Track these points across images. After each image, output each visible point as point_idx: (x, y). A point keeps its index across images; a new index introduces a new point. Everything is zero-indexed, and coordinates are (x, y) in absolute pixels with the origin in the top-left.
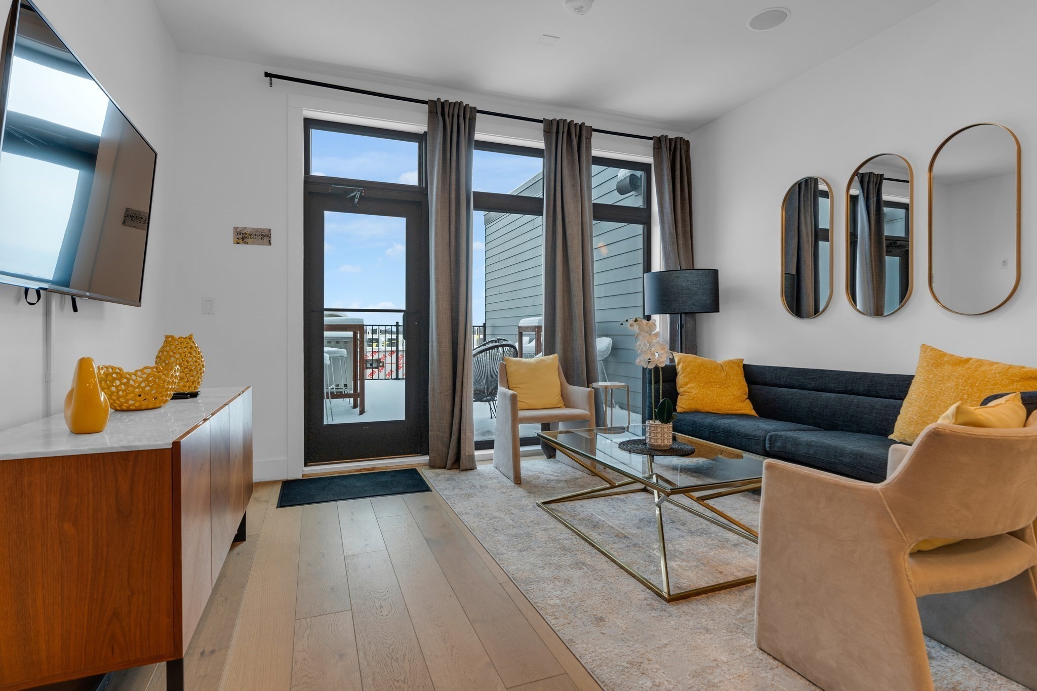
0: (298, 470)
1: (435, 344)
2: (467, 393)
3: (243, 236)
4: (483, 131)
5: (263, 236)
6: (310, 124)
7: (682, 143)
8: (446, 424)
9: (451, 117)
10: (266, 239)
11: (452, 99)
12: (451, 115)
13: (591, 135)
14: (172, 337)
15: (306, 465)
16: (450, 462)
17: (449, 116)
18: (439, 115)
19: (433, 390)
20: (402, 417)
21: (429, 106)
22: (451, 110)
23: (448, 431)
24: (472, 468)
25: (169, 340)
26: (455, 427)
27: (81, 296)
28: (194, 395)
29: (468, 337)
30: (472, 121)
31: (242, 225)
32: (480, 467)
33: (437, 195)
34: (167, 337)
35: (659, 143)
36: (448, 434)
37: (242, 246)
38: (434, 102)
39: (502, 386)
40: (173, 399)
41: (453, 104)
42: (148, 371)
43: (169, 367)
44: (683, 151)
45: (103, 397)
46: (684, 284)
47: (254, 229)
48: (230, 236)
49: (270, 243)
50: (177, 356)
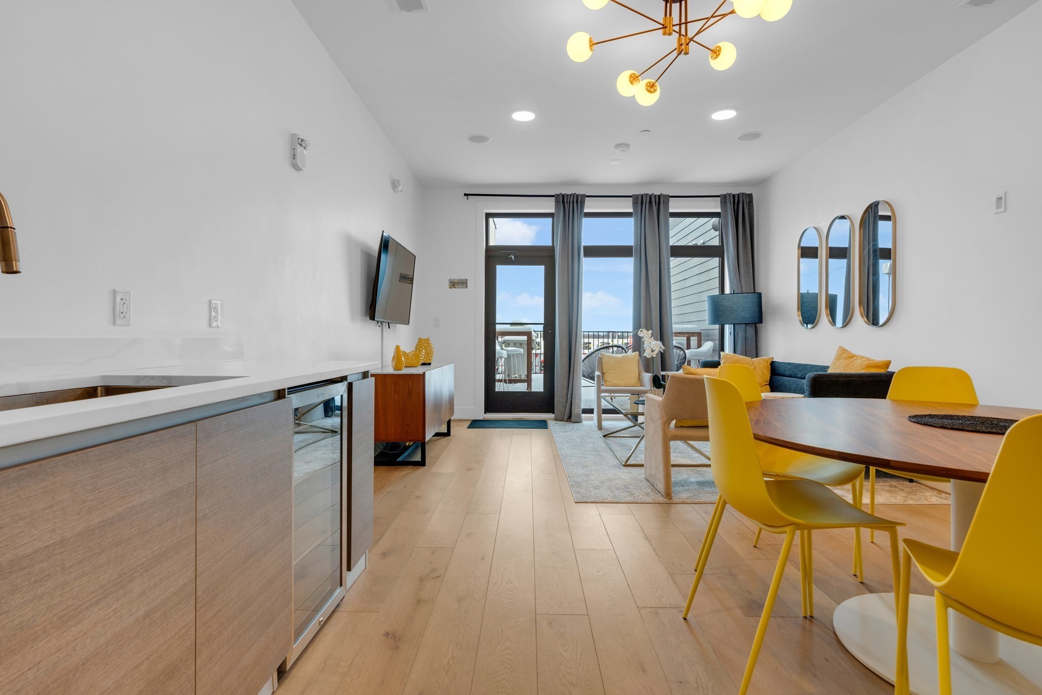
0: (481, 415)
1: (558, 344)
2: (576, 375)
3: (453, 284)
4: (588, 208)
5: (463, 283)
6: (488, 216)
7: (744, 197)
8: (565, 394)
9: (568, 203)
10: (465, 285)
11: (569, 193)
12: (568, 202)
13: (669, 201)
14: (421, 339)
15: (485, 413)
16: (566, 417)
17: (567, 203)
18: (561, 203)
19: (557, 373)
20: (542, 390)
21: (555, 198)
22: (568, 199)
23: (565, 398)
24: (579, 421)
25: (420, 340)
26: (569, 396)
27: (391, 323)
28: (430, 364)
29: (578, 340)
30: (583, 203)
31: (453, 278)
32: (584, 422)
33: (559, 253)
34: (419, 339)
35: (724, 198)
36: (566, 400)
37: (453, 289)
38: (558, 195)
39: (598, 371)
40: (421, 365)
41: (569, 196)
42: (413, 353)
43: (420, 351)
44: (745, 203)
45: (403, 358)
46: (728, 304)
47: (459, 279)
48: (447, 284)
49: (467, 287)
50: (423, 347)
